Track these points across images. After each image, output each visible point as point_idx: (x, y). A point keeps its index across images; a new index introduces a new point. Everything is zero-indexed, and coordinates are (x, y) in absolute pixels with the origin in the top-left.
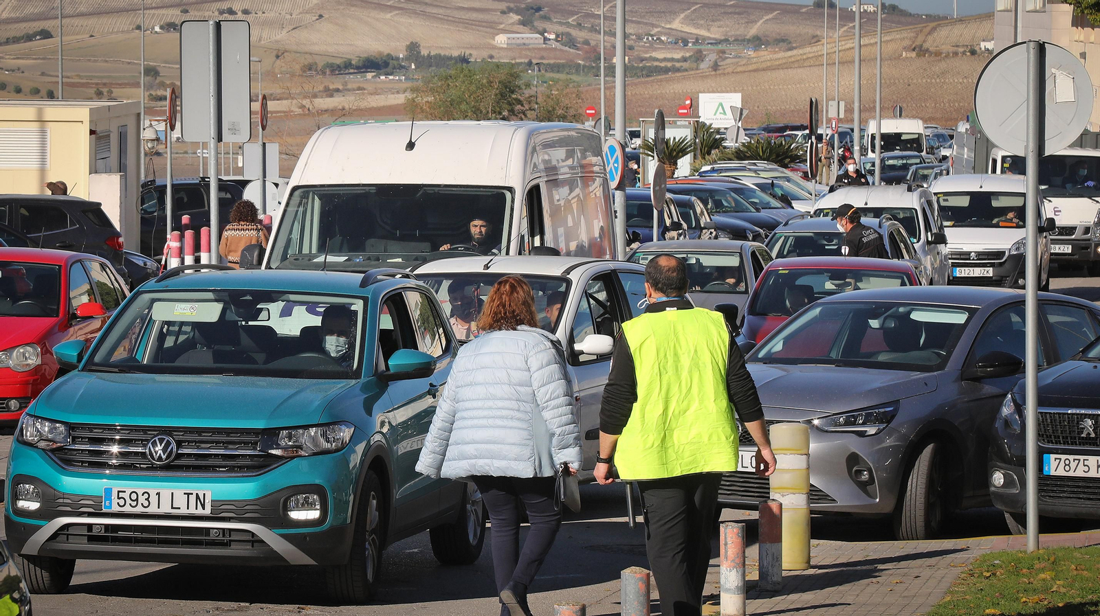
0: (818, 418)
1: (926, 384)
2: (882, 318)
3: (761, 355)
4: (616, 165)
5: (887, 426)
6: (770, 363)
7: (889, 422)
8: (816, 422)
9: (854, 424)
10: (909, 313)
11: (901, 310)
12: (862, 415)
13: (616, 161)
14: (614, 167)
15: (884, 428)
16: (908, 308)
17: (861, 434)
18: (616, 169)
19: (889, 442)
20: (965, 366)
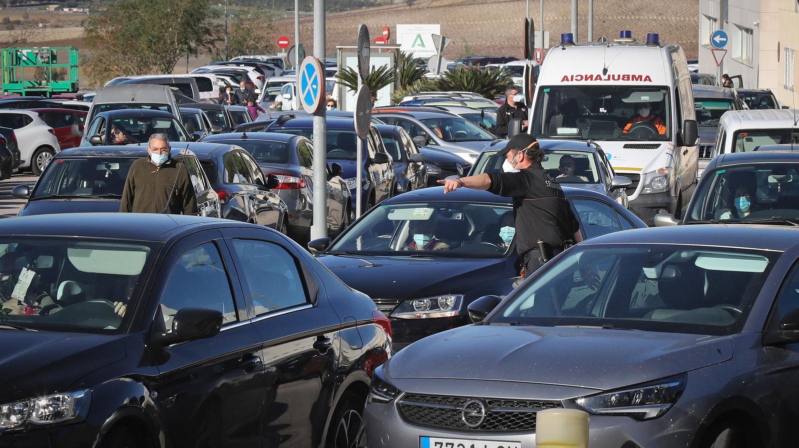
0: (585, 397)
1: (719, 351)
2: (660, 265)
3: (507, 313)
4: (314, 87)
5: (672, 406)
6: (519, 324)
7: (674, 401)
8: (581, 402)
9: (629, 404)
10: (694, 258)
11: (684, 255)
12: (639, 392)
13: (315, 82)
14: (313, 88)
15: (668, 410)
16: (692, 253)
17: (639, 417)
18: (315, 91)
19: (673, 428)
20: (767, 327)
